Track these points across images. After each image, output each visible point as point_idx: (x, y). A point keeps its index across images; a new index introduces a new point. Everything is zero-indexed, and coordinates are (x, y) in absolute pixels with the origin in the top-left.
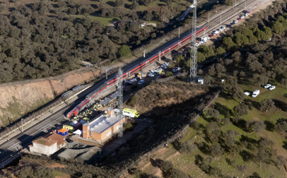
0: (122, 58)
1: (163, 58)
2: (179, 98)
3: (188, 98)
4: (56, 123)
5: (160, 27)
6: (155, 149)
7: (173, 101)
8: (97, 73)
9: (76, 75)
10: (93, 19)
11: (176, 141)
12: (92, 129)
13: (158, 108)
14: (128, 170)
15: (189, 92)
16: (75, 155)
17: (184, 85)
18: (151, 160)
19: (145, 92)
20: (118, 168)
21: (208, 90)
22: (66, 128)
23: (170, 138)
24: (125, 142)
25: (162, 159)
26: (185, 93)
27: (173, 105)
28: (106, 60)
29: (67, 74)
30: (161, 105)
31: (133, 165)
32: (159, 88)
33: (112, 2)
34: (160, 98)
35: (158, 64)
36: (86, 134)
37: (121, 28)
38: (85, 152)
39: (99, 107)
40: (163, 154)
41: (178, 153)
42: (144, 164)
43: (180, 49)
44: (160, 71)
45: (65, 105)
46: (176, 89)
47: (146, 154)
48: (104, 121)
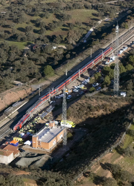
0: (47, 77)
1: (82, 76)
2: (108, 110)
3: (115, 109)
4: (5, 135)
5: (70, 49)
6: (103, 154)
7: (103, 112)
8: (29, 91)
9: (12, 93)
10: (10, 43)
11: (118, 147)
12: (40, 140)
13: (90, 118)
14: (83, 173)
15: (115, 104)
16: (30, 163)
17: (110, 98)
18: (101, 164)
19: (77, 106)
20: (74, 173)
21: (131, 102)
22: (16, 140)
23: (113, 144)
24: (68, 149)
25: (109, 162)
26: (111, 105)
27: (103, 116)
28: (34, 79)
29: (5, 92)
30: (92, 116)
31: (87, 170)
32: (90, 102)
33: (22, 28)
34: (91, 110)
35: (79, 81)
36: (36, 144)
37: (37, 51)
38: (39, 160)
39: (39, 120)
40: (109, 158)
41: (122, 157)
42: (95, 167)
43: (94, 67)
44: (82, 87)
45: (9, 120)
46: (104, 102)
47: (96, 160)
48: (48, 132)
